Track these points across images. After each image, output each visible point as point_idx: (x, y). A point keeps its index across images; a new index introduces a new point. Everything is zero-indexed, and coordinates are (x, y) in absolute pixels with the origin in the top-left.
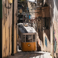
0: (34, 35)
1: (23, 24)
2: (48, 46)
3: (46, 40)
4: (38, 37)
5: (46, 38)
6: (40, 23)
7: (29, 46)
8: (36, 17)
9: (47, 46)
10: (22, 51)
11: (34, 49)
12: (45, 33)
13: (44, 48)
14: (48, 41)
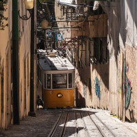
0: (70, 75)
1: (44, 51)
2: (102, 97)
3: (97, 85)
4: (78, 79)
5: (97, 79)
6: (84, 49)
7: (60, 97)
8: (73, 37)
9: (99, 97)
10: (44, 108)
11: (69, 103)
12: (95, 71)
13: (93, 100)
14: (102, 87)
